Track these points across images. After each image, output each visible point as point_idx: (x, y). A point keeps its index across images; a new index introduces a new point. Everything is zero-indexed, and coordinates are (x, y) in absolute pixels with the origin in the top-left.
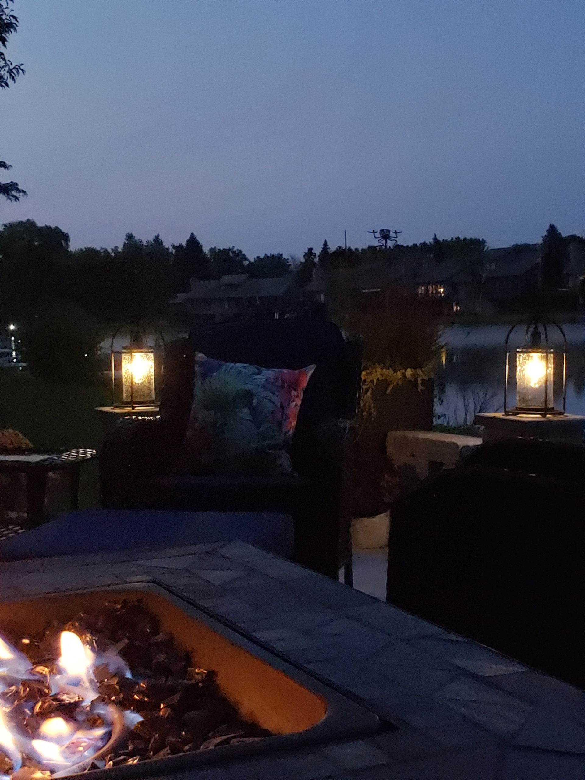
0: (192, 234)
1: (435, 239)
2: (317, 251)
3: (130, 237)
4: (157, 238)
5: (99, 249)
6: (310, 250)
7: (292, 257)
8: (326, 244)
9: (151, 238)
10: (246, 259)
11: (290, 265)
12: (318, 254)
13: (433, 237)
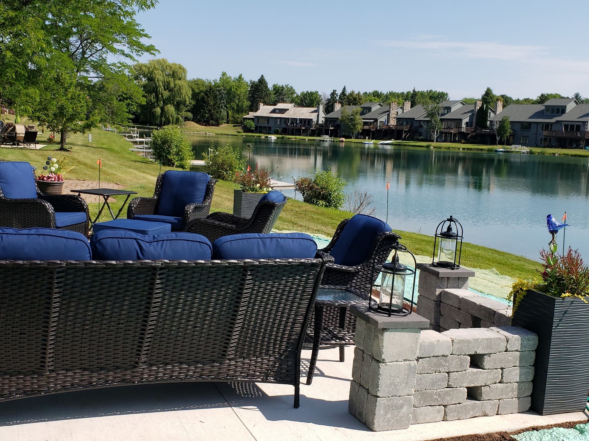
0: (262, 75)
1: (414, 91)
2: (339, 92)
3: (224, 74)
4: (240, 77)
5: (205, 80)
6: (334, 91)
7: (324, 94)
8: (344, 89)
9: (237, 76)
10: (295, 93)
11: (322, 99)
12: (339, 94)
13: (413, 89)
